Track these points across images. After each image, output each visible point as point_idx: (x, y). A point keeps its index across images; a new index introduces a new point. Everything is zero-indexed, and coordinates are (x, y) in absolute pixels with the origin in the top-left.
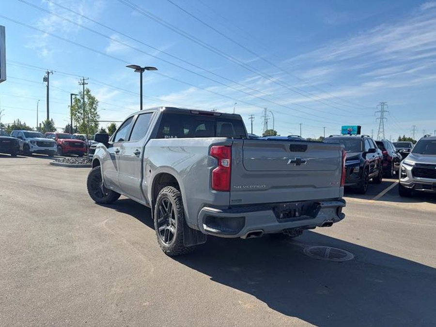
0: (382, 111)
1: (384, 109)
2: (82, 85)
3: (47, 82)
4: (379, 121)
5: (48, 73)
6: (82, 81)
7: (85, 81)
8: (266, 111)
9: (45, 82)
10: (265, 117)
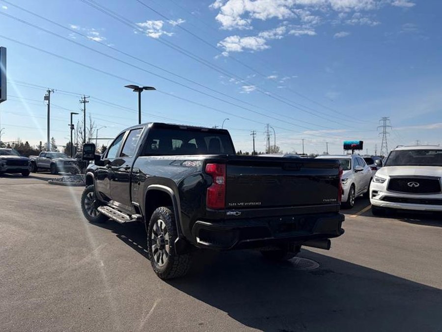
0: (385, 126)
1: (387, 124)
2: (84, 104)
3: (48, 101)
4: (381, 136)
5: (49, 92)
6: (83, 99)
7: (86, 99)
8: (268, 127)
9: (46, 101)
10: (268, 133)
